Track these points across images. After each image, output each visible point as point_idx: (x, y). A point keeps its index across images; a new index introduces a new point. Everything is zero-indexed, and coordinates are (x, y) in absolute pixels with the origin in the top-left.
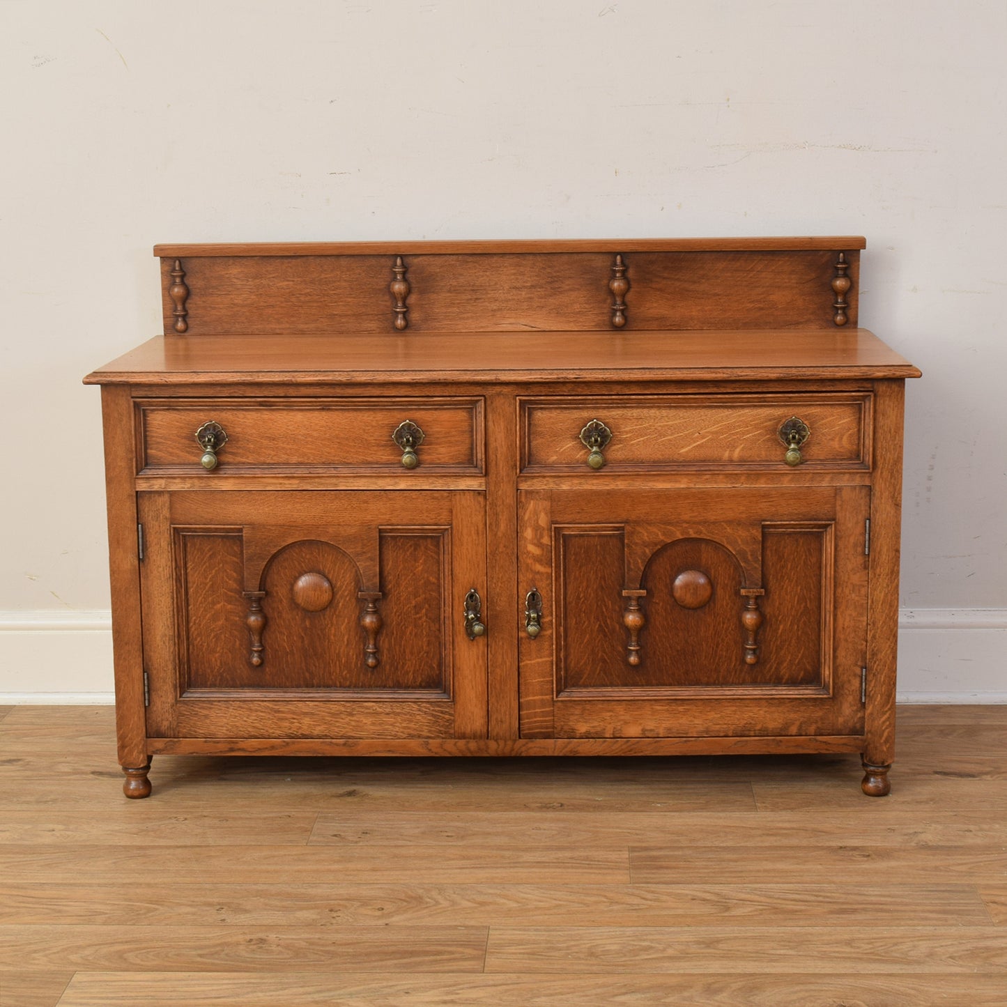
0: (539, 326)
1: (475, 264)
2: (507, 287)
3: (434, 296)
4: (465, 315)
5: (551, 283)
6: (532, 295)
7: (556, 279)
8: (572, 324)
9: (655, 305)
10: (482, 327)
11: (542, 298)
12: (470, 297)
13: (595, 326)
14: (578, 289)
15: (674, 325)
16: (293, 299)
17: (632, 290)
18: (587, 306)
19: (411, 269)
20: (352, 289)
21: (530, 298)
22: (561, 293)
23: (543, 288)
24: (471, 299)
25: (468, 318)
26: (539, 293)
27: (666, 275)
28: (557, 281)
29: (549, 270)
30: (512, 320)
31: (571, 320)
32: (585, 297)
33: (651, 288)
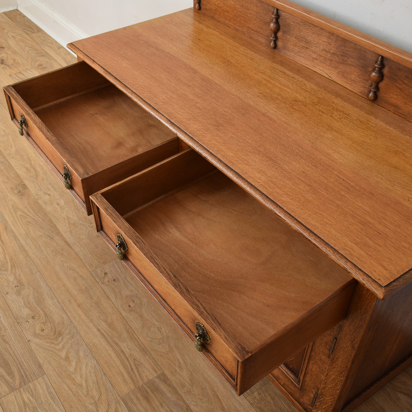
0: (333, 78)
1: (309, 28)
2: (321, 47)
3: (289, 37)
4: (301, 55)
5: (342, 56)
6: (333, 59)
7: (345, 55)
8: (348, 85)
9: (395, 97)
10: (307, 64)
11: (336, 62)
12: (304, 45)
13: (360, 92)
14: (356, 67)
15: (403, 114)
16: (235, 12)
17: (384, 81)
18: (358, 79)
19: (281, 17)
20: (256, 17)
21: (331, 60)
22: (347, 64)
23: (338, 57)
24: (304, 47)
25: (301, 56)
26: (335, 59)
27: (406, 81)
28: (346, 56)
29: (343, 48)
30: (321, 68)
31: (349, 83)
32: (358, 73)
33: (395, 85)
